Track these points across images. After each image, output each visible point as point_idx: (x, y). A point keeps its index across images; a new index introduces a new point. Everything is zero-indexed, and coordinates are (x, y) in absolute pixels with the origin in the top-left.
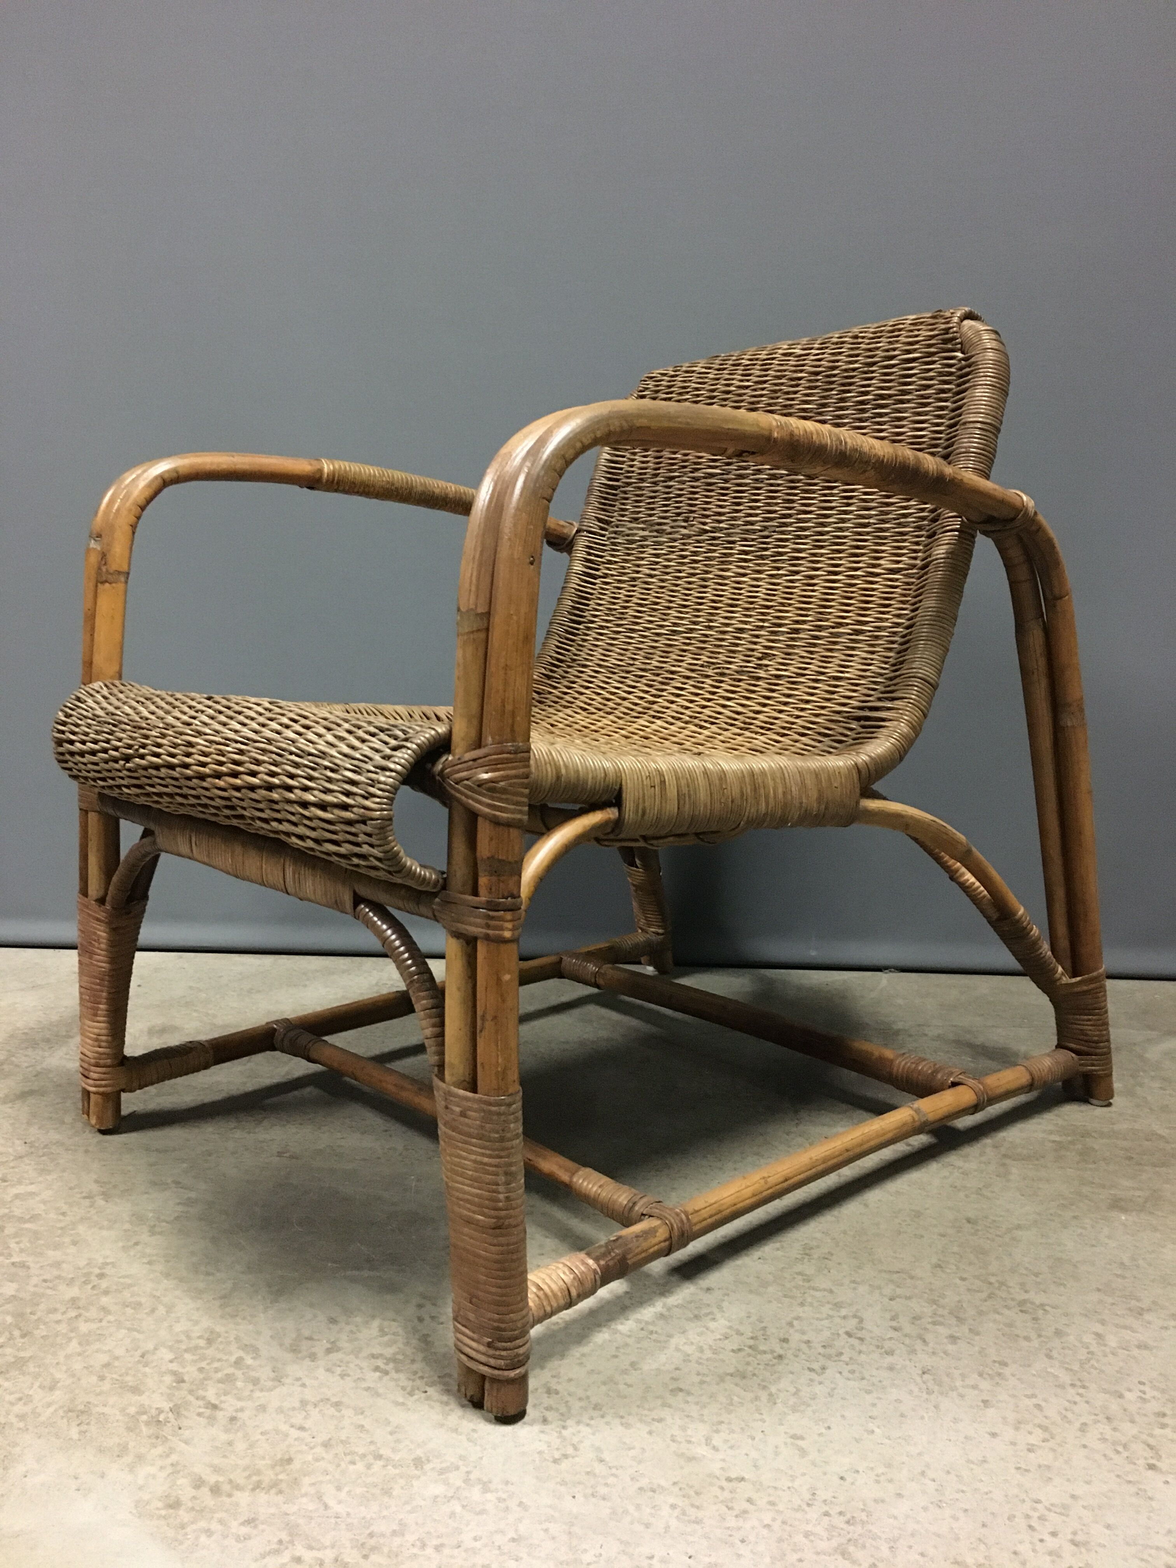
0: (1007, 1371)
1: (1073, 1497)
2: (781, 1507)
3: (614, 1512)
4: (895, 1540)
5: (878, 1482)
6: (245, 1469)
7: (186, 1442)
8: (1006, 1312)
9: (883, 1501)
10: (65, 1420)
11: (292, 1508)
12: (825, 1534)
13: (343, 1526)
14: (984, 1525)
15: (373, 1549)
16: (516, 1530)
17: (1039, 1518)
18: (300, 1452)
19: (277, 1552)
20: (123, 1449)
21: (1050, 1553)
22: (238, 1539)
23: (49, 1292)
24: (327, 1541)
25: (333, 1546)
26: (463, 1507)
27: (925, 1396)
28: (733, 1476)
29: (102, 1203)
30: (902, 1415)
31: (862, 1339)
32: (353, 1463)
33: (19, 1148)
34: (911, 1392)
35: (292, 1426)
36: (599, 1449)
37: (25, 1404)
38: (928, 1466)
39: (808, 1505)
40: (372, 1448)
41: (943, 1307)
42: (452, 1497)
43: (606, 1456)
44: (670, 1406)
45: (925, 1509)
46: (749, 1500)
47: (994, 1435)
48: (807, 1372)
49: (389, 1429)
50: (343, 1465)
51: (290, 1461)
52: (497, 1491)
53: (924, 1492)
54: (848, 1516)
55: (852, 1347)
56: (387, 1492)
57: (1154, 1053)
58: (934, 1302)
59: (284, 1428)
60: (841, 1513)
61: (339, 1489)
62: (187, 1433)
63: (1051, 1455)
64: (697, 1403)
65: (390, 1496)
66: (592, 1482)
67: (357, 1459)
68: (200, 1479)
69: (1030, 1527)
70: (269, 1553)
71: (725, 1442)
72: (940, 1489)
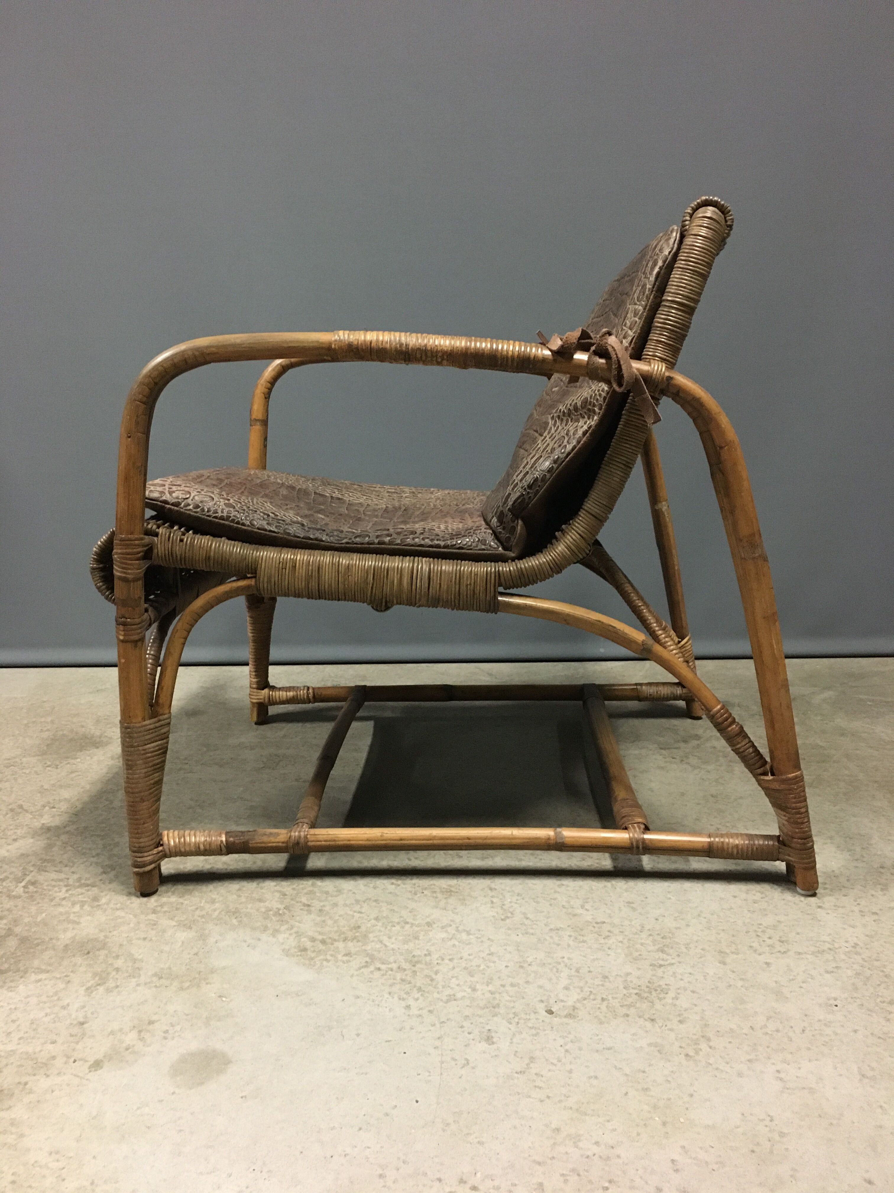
1: (779, 921)
2: (626, 933)
3: (539, 940)
4: (688, 944)
5: (676, 920)
6: (336, 932)
7: (299, 922)
9: (680, 928)
10: (227, 916)
11: (368, 948)
12: (652, 944)
13: (397, 953)
14: (733, 936)
15: (418, 962)
16: (490, 950)
17: (762, 931)
18: (364, 923)
19: (366, 966)
20: (265, 929)
21: (769, 946)
22: (344, 962)
24: (392, 959)
25: (395, 962)
26: (459, 942)
28: (599, 921)
29: (200, 811)
30: (685, 890)
32: (394, 926)
35: (355, 912)
36: (524, 914)
37: (201, 911)
38: (701, 912)
39: (641, 932)
40: (402, 919)
42: (452, 938)
43: (529, 916)
44: (559, 892)
45: (702, 930)
46: (609, 931)
47: (735, 897)
49: (408, 910)
50: (389, 928)
51: (359, 927)
52: (475, 934)
53: (700, 923)
54: (662, 935)
56: (417, 938)
57: (817, 700)
59: (351, 913)
60: (658, 934)
61: (390, 938)
62: (298, 918)
63: (766, 904)
64: (573, 890)
65: (418, 939)
66: (525, 927)
67: (395, 924)
68: (313, 938)
69: (758, 936)
70: (362, 967)
71: (592, 906)
72: (709, 921)
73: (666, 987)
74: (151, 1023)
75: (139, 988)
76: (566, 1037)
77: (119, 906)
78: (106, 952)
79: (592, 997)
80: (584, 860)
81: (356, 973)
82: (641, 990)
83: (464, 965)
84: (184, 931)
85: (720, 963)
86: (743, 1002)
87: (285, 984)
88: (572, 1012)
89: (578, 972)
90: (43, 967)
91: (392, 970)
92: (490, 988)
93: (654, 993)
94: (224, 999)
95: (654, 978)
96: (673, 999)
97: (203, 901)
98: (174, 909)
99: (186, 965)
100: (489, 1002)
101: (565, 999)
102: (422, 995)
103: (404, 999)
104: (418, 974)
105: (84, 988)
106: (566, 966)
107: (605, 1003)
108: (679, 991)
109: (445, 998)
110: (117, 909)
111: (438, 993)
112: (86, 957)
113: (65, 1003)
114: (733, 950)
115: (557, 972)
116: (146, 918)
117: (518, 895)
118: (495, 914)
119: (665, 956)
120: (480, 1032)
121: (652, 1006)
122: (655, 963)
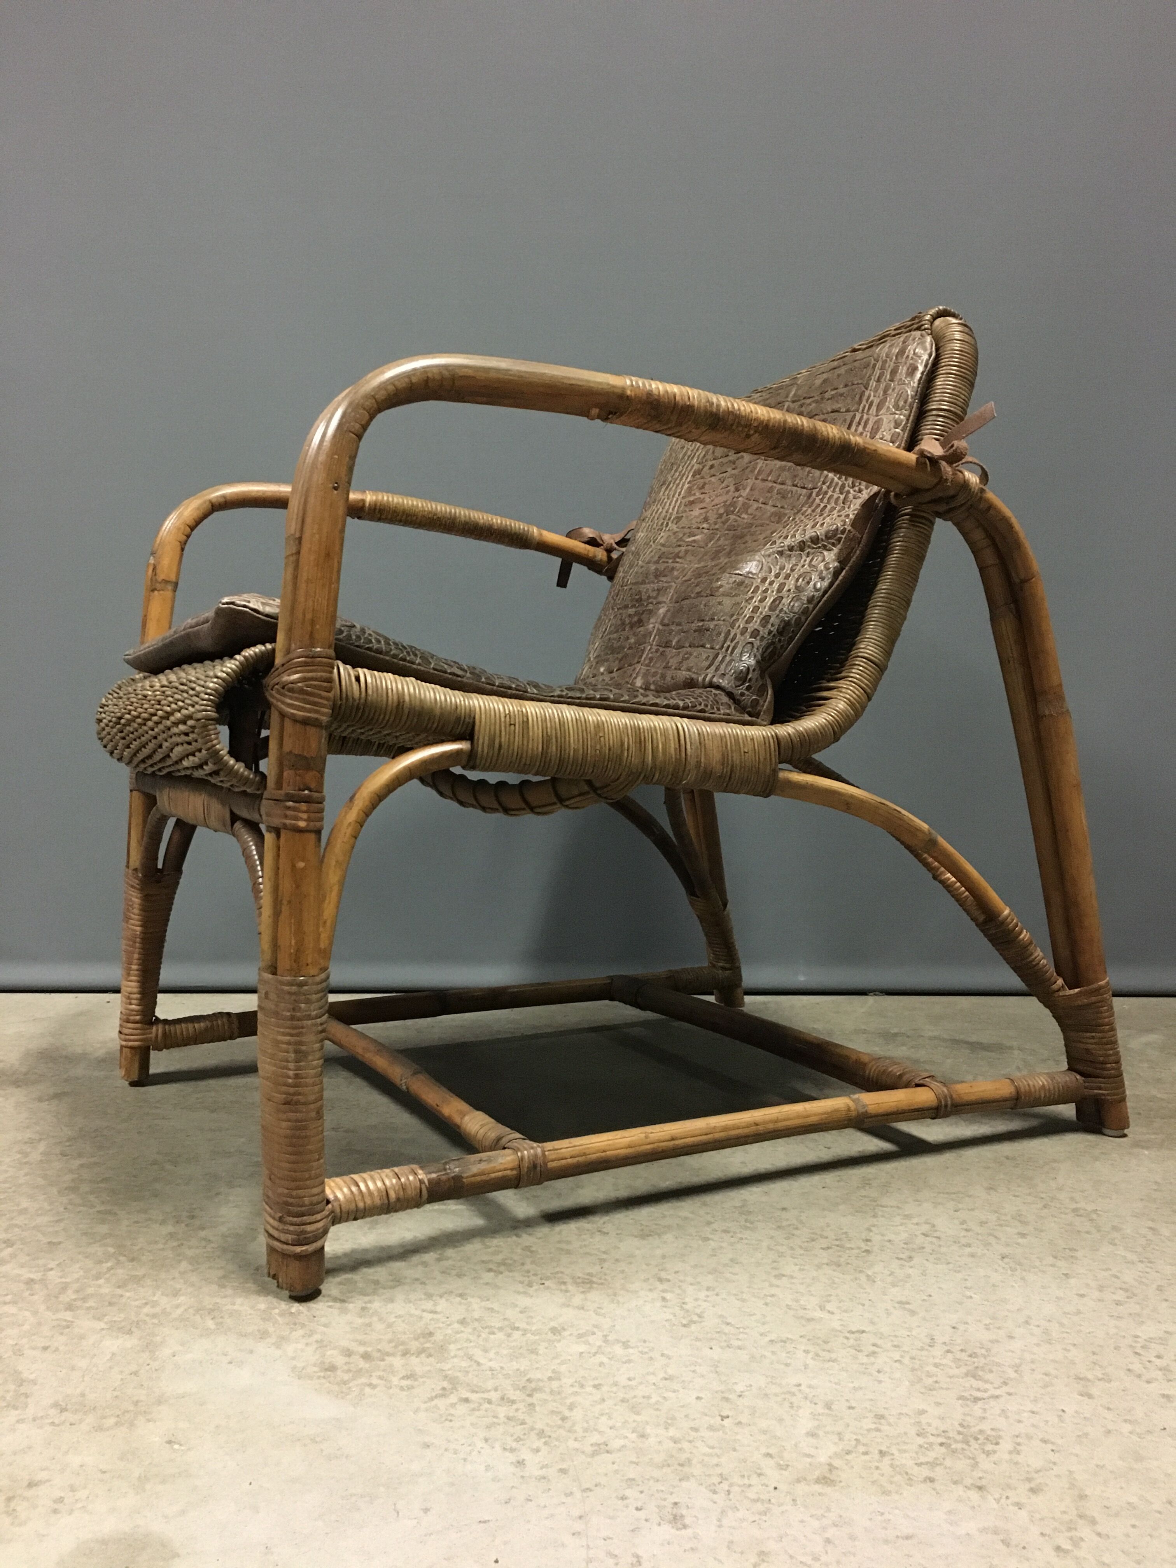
0: (1079, 1254)
1: (1168, 1333)
2: (905, 1348)
3: (752, 1357)
4: (1018, 1366)
5: (988, 1329)
6: (390, 1341)
7: (325, 1326)
8: (1063, 1216)
9: (997, 1341)
10: (198, 1316)
11: (447, 1366)
12: (953, 1365)
13: (500, 1376)
14: (1094, 1353)
15: (535, 1390)
16: (665, 1372)
17: (1142, 1347)
18: (440, 1328)
19: (442, 1396)
20: (264, 1335)
21: (1160, 1370)
22: (402, 1389)
23: (144, 1230)
24: (490, 1385)
25: (496, 1389)
26: (610, 1358)
27: (1009, 1272)
28: (854, 1329)
30: (994, 1286)
31: (938, 1238)
32: (494, 1333)
33: (69, 1133)
34: (996, 1271)
35: (424, 1311)
36: (721, 1316)
37: (153, 1307)
38: (1030, 1317)
39: (930, 1346)
40: (507, 1323)
41: (1005, 1215)
42: (596, 1353)
43: (729, 1320)
44: (778, 1286)
45: (1038, 1345)
46: (874, 1345)
47: (1082, 1296)
48: (897, 1261)
49: (518, 1309)
50: (484, 1335)
51: (431, 1334)
52: (637, 1347)
53: (1032, 1334)
54: (969, 1352)
55: (932, 1243)
56: (534, 1352)
58: (996, 1212)
59: (418, 1313)
60: (962, 1350)
61: (486, 1351)
62: (323, 1320)
63: (1138, 1306)
64: (802, 1284)
65: (537, 1354)
66: (724, 1338)
67: (496, 1331)
68: (348, 1350)
69: (1136, 1353)
70: (436, 1397)
71: (838, 1308)
72: (1046, 1332)
73: (993, 1433)
74: (31, 1485)
75: (19, 1426)
76: (823, 1516)
77: (9, 1298)
79: (861, 1449)
80: (813, 1240)
81: (423, 1406)
82: (949, 1438)
83: (621, 1395)
84: (117, 1337)
85: (1082, 1395)
86: (1140, 1459)
87: (293, 1423)
88: (828, 1475)
89: (830, 1408)
91: (490, 1402)
92: (672, 1432)
93: (972, 1442)
94: (176, 1447)
95: (968, 1418)
96: (1010, 1452)
97: (159, 1293)
98: (107, 1303)
99: (114, 1390)
100: (672, 1456)
101: (812, 1451)
103: (512, 1450)
104: (537, 1408)
106: (806, 1398)
107: (887, 1460)
108: (1019, 1440)
109: (589, 1449)
111: (576, 1440)
114: (1100, 1376)
115: (792, 1407)
116: (54, 1317)
117: (708, 1289)
118: (671, 1317)
119: (980, 1384)
120: (658, 1507)
121: (975, 1465)
122: (966, 1394)
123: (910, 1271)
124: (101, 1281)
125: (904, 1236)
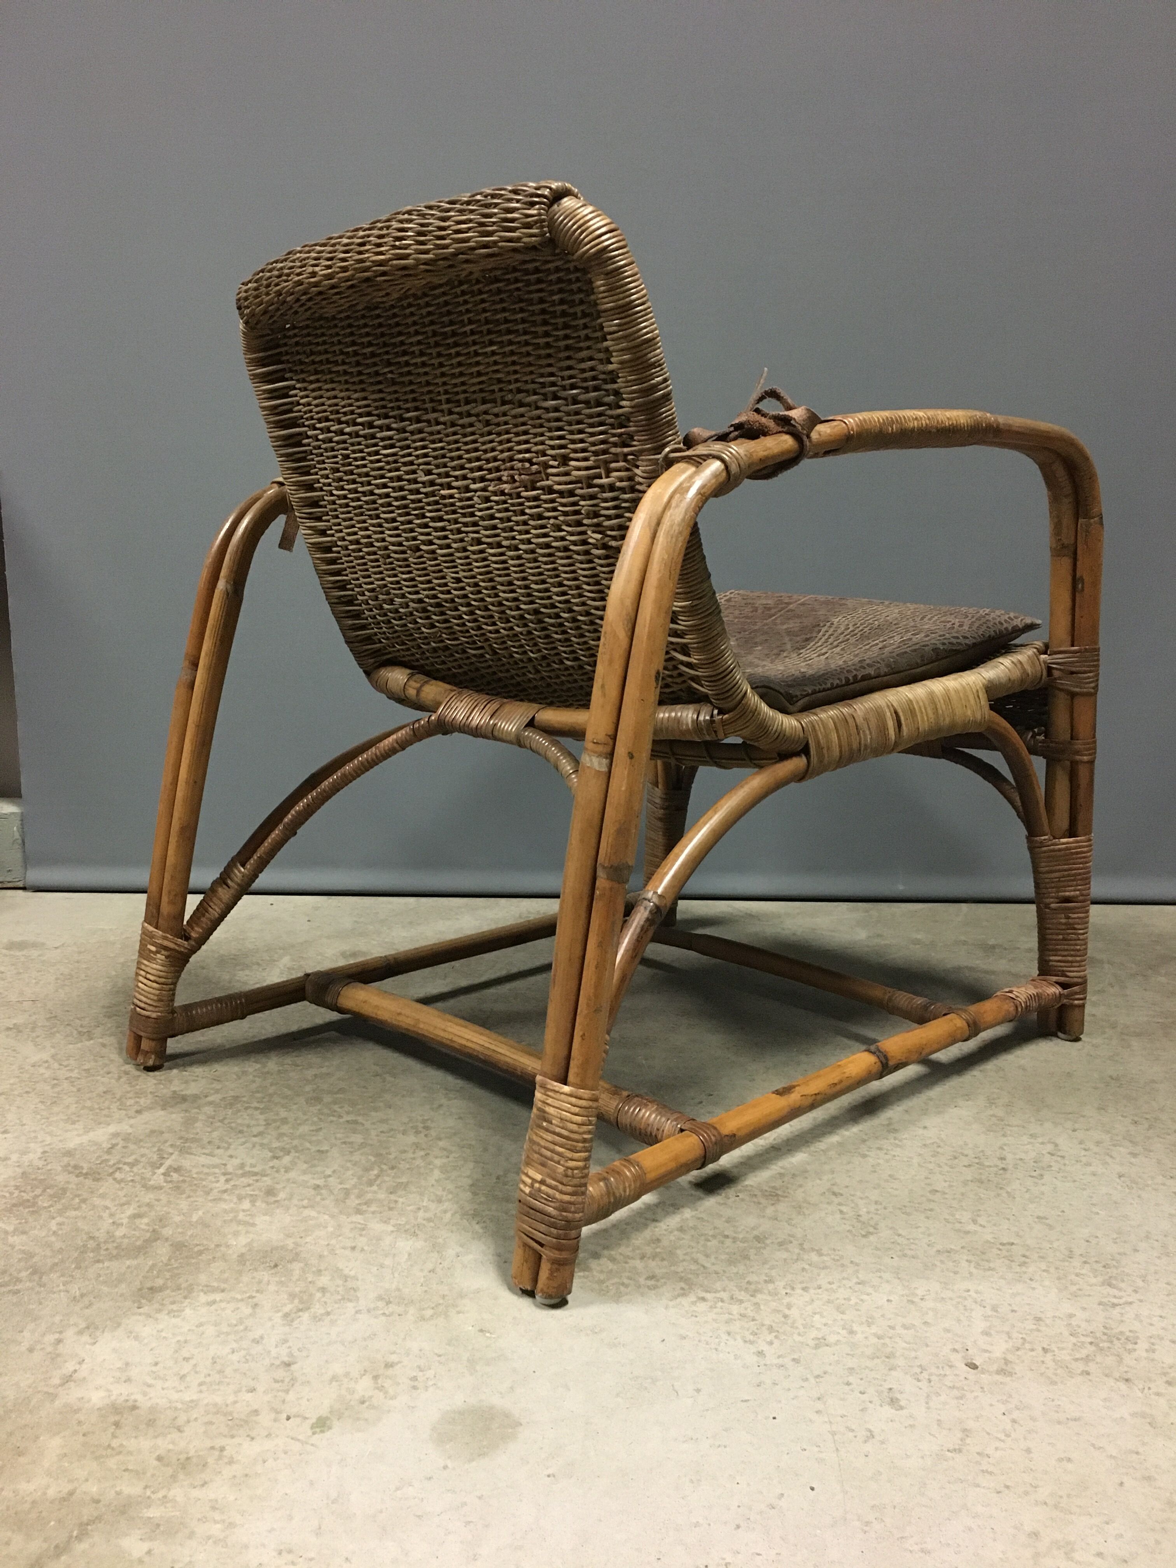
2: (1050, 1259)
3: (926, 1265)
4: (1144, 1276)
5: (1116, 1243)
9: (1125, 1254)
11: (680, 1269)
12: (1091, 1275)
16: (858, 1278)
19: (683, 1295)
22: (649, 1288)
23: (392, 1139)
24: (719, 1286)
27: (1127, 1191)
28: (1004, 1242)
30: (1116, 1203)
31: (1063, 1157)
32: (709, 1241)
34: (1116, 1189)
36: (892, 1228)
37: (425, 1212)
38: (1148, 1232)
39: (1070, 1257)
41: (1117, 1135)
42: (797, 1259)
43: (900, 1232)
45: (1159, 1258)
48: (1031, 1178)
49: (723, 1219)
50: (702, 1243)
51: (658, 1240)
52: (829, 1255)
53: (1153, 1248)
54: (1103, 1263)
55: (1056, 1161)
56: (747, 1257)
58: (1109, 1132)
60: (1096, 1262)
61: (707, 1256)
64: (954, 1199)
66: (899, 1247)
67: (710, 1238)
71: (988, 1221)
72: (1164, 1246)
73: (1132, 1334)
74: (389, 1365)
75: (358, 1316)
76: (1007, 1401)
77: (305, 1202)
78: (302, 1265)
79: (1027, 1346)
80: (955, 1158)
81: (671, 1303)
82: (1097, 1338)
84: (407, 1239)
88: (1004, 1367)
89: (996, 1311)
90: (215, 1284)
91: (722, 1301)
92: (874, 1330)
93: (1116, 1342)
94: (488, 1335)
95: (1110, 1321)
96: (1147, 1351)
97: (426, 1199)
98: (387, 1208)
99: (422, 1286)
100: (878, 1350)
101: (989, 1348)
102: (776, 1337)
103: (751, 1343)
104: (762, 1307)
105: (280, 1314)
106: (976, 1302)
107: (1049, 1356)
109: (812, 1343)
110: (305, 1207)
111: (799, 1334)
112: (273, 1271)
113: (257, 1334)
115: (966, 1310)
116: (349, 1220)
118: (851, 1228)
119: (1116, 1292)
120: (877, 1391)
121: (1120, 1360)
122: (1105, 1300)
123: (1043, 1188)
124: (375, 1188)
125: (1033, 1155)
